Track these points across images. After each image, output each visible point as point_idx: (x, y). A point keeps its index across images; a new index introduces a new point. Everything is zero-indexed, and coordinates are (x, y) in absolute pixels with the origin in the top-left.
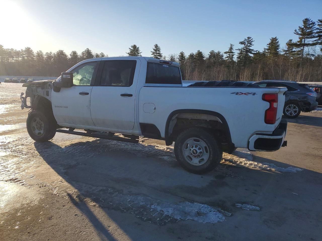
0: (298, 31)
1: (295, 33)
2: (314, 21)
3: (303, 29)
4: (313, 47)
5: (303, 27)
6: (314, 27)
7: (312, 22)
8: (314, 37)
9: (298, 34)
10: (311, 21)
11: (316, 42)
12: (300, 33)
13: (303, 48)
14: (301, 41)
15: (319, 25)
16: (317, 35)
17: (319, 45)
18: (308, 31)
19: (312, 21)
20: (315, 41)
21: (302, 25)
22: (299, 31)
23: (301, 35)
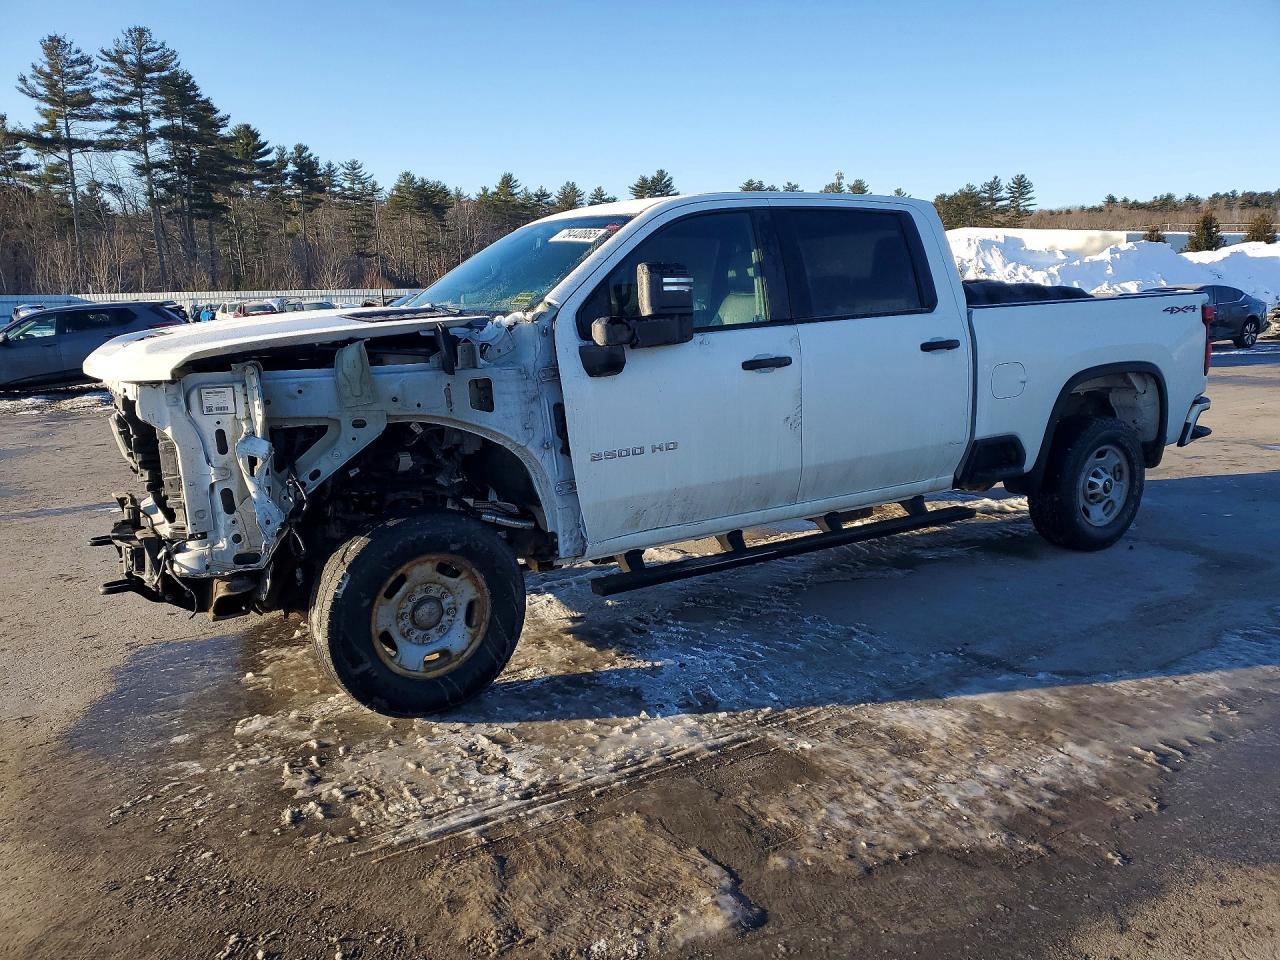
0: (31, 82)
1: (22, 91)
2: (86, 52)
3: (48, 76)
4: (105, 156)
5: (47, 69)
6: (90, 75)
7: (79, 55)
8: (101, 117)
9: (35, 95)
10: (74, 49)
11: (113, 136)
12: (41, 90)
13: (70, 157)
14: (52, 126)
15: (107, 71)
16: (110, 109)
17: (130, 149)
18: (70, 88)
19: (78, 52)
20: (109, 132)
21: (41, 59)
22: (38, 84)
23: (47, 100)
